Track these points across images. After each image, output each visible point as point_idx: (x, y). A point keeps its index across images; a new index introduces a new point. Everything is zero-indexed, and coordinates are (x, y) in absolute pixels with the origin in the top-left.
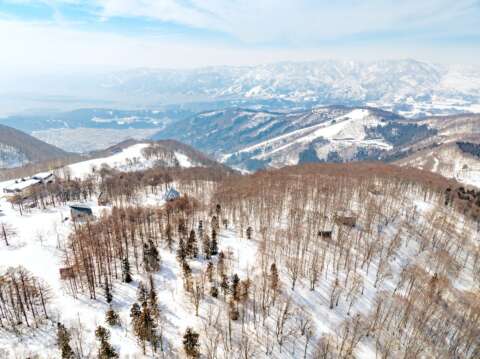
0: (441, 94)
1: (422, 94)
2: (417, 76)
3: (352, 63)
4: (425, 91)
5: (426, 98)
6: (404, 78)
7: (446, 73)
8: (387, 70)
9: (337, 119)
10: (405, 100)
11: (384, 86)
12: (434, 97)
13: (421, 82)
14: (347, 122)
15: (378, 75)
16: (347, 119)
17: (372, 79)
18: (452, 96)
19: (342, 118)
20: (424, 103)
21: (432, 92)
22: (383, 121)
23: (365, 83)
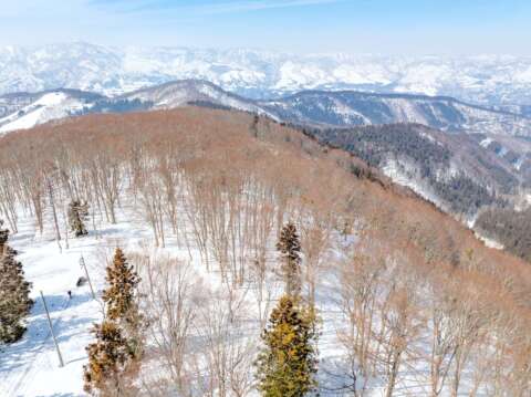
0: (126, 77)
1: (108, 80)
2: (97, 61)
3: (10, 48)
4: (109, 76)
5: (114, 83)
6: (82, 63)
7: (124, 56)
8: (59, 55)
9: (26, 109)
10: (92, 87)
11: (62, 74)
12: (121, 81)
13: (102, 66)
14: (40, 110)
15: (50, 61)
16: (39, 106)
17: (44, 67)
18: (138, 79)
19: (32, 106)
20: (114, 88)
21: (117, 75)
22: (87, 102)
23: (38, 72)
